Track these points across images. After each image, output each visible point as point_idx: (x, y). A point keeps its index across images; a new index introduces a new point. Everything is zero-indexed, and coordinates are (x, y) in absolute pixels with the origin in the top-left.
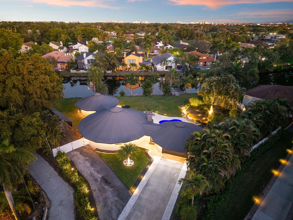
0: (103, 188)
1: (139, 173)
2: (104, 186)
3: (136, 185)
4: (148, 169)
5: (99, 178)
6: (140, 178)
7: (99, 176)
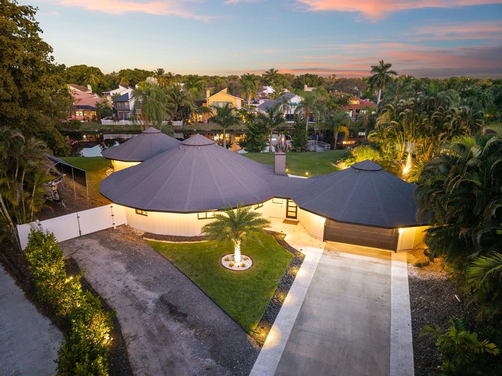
0: (162, 328)
1: (270, 286)
2: (166, 323)
3: (268, 320)
4: (295, 276)
5: (150, 302)
6: (276, 301)
7: (151, 296)
